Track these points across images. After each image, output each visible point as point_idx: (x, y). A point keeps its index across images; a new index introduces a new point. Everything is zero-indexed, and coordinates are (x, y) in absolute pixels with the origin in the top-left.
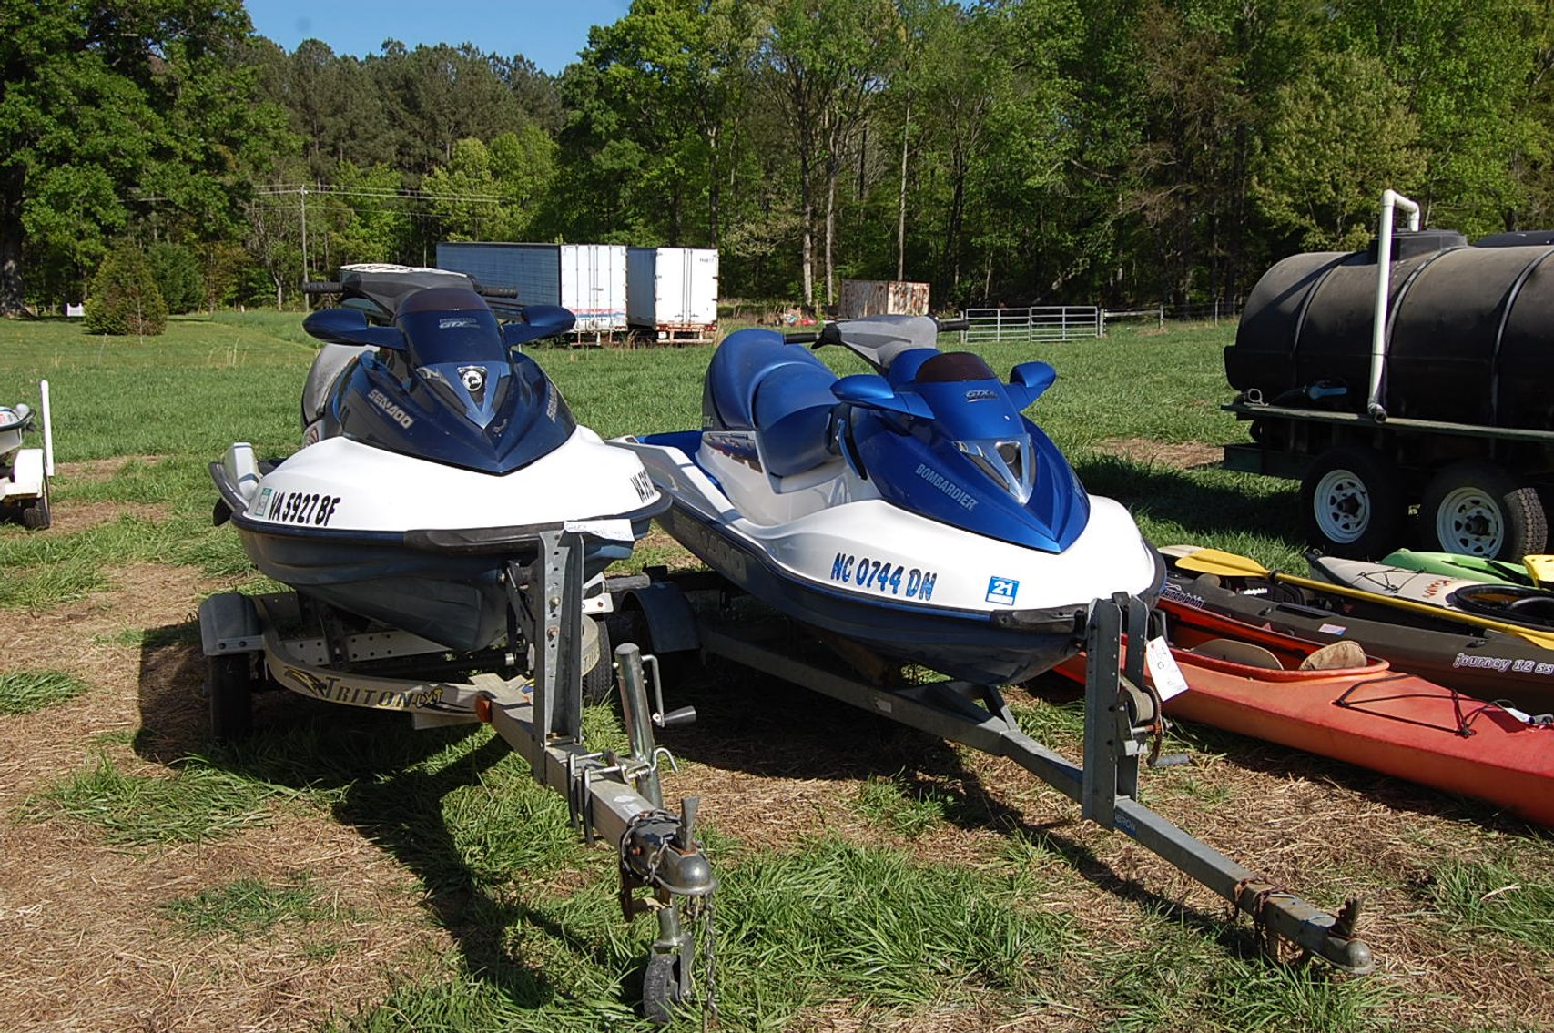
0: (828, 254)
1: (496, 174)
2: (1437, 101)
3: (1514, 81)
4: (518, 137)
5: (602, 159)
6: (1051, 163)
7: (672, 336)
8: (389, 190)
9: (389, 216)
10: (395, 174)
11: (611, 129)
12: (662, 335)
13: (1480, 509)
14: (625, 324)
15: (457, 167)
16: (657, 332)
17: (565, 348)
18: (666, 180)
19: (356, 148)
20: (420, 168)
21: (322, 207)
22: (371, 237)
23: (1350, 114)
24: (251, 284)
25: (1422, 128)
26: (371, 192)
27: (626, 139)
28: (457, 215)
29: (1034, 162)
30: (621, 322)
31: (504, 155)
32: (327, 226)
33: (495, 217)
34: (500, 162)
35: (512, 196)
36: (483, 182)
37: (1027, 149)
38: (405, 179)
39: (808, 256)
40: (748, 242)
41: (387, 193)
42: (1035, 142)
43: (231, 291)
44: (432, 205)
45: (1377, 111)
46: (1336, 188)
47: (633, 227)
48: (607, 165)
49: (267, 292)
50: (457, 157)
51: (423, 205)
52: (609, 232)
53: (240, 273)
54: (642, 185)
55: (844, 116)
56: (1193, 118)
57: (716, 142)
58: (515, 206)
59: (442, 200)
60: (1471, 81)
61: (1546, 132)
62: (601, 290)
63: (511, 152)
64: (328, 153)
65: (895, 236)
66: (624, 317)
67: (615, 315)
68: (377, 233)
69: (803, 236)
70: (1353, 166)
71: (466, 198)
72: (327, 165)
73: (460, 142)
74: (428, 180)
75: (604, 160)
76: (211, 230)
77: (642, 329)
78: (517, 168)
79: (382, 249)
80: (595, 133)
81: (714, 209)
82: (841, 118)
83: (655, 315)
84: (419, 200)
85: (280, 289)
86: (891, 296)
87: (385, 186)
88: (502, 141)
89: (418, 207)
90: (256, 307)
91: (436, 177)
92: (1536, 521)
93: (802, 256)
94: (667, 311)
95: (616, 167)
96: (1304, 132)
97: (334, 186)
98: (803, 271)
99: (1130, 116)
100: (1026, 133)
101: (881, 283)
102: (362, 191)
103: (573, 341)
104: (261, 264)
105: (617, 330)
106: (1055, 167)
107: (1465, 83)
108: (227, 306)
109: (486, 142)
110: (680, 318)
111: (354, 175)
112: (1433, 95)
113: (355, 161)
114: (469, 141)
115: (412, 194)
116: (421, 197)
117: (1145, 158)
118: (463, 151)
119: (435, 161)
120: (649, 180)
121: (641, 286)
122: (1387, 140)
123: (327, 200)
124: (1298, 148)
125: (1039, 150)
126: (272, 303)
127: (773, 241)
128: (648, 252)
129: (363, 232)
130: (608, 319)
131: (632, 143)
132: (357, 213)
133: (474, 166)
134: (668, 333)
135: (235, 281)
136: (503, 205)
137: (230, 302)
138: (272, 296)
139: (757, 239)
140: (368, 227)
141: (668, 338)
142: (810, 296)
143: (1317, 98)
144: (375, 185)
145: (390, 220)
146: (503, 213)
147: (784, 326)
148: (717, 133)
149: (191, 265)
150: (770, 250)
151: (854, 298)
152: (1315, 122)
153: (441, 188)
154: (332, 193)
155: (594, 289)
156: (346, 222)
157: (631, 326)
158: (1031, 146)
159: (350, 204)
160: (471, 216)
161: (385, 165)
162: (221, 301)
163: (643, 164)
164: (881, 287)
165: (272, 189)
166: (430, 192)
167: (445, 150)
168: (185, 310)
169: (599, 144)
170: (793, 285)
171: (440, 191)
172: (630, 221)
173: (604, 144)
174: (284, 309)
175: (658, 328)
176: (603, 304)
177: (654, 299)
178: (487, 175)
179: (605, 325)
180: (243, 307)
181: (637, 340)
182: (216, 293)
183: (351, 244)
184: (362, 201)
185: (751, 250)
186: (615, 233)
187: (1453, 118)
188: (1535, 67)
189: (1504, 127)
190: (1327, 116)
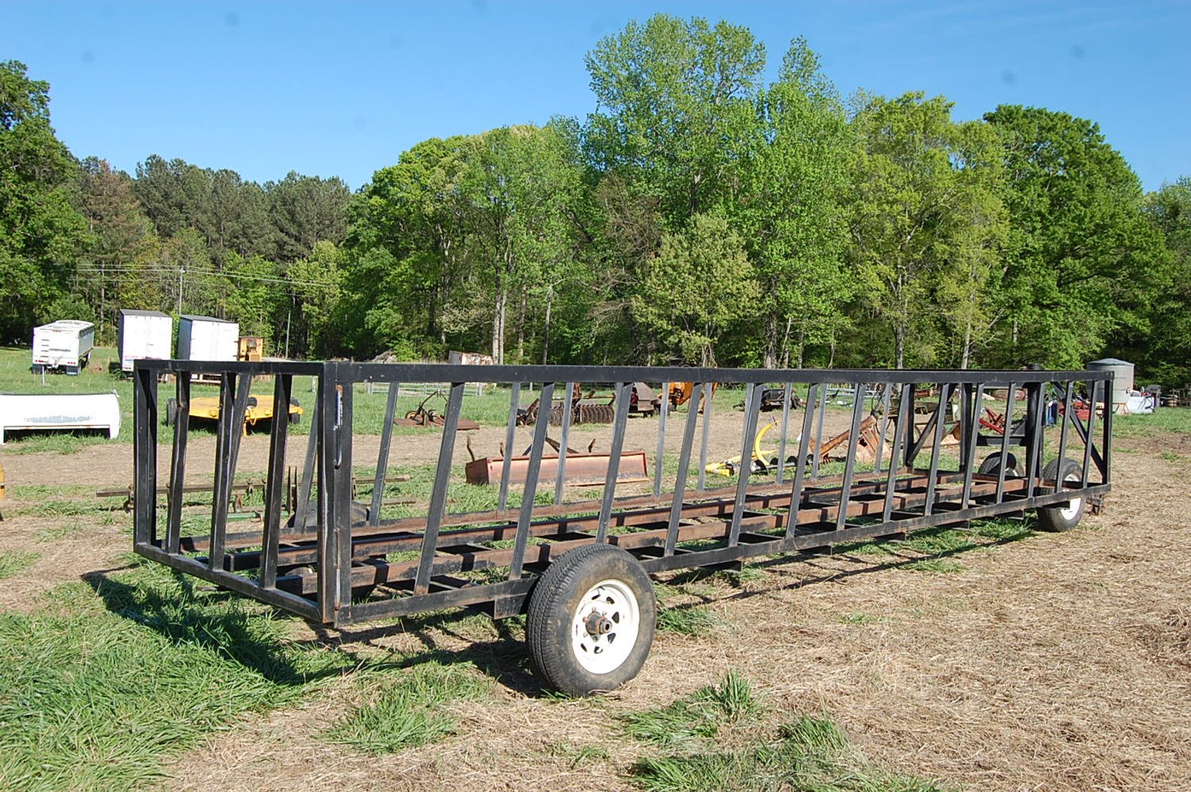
0: (502, 334)
8: (263, 273)
9: (262, 291)
10: (267, 263)
11: (371, 240)
15: (314, 259)
18: (404, 276)
22: (248, 304)
27: (381, 248)
28: (310, 291)
33: (335, 295)
39: (496, 335)
40: (453, 323)
48: (366, 265)
50: (315, 252)
54: (388, 279)
68: (252, 302)
69: (493, 320)
73: (319, 243)
75: (365, 261)
80: (361, 242)
87: (260, 270)
91: (297, 266)
109: (337, 244)
111: (238, 262)
113: (244, 253)
114: (326, 243)
119: (300, 255)
120: (393, 277)
127: (469, 324)
129: (242, 300)
131: (385, 250)
132: (237, 287)
139: (460, 321)
140: (246, 297)
144: (252, 269)
145: (262, 293)
148: (450, 246)
160: (319, 293)
166: (292, 275)
171: (299, 275)
172: (382, 304)
173: (367, 250)
183: (233, 308)
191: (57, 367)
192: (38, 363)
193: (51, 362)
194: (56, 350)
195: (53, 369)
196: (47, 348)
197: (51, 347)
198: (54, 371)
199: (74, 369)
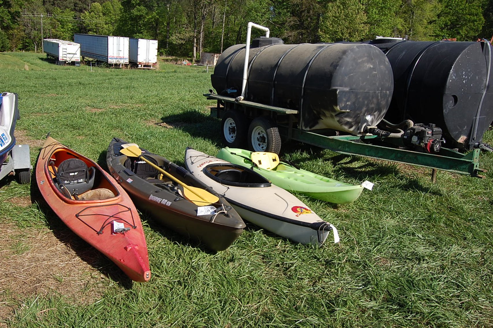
0: (201, 44)
1: (104, 14)
2: (373, 10)
3: (395, 6)
4: (111, 3)
5: (134, 12)
6: (264, 21)
7: (143, 66)
8: (71, 17)
9: (70, 25)
10: (72, 12)
11: (137, 2)
12: (140, 66)
13: (264, 134)
14: (128, 62)
15: (92, 11)
16: (138, 65)
17: (109, 68)
18: (153, 19)
19: (60, 3)
20: (81, 11)
21: (49, 21)
22: (64, 31)
23: (348, 12)
24: (26, 44)
25: (368, 18)
26: (64, 17)
27: (142, 6)
28: (92, 26)
29: (258, 20)
30: (127, 61)
31: (107, 9)
32: (50, 27)
33: (103, 27)
34: (105, 11)
35: (109, 21)
36: (100, 16)
37: (256, 16)
38: (76, 14)
39: (195, 45)
40: (177, 39)
41: (70, 18)
42: (258, 14)
43: (20, 46)
44: (84, 23)
45: (355, 12)
46: (342, 34)
47: (143, 33)
48: (136, 13)
49: (32, 47)
50: (92, 8)
51: (82, 22)
52: (136, 34)
53: (24, 40)
54: (146, 20)
55: (207, 3)
56: (305, 10)
57: (170, 8)
58: (110, 24)
59: (87, 21)
60: (383, 5)
61: (404, 22)
62: (121, 51)
63: (109, 8)
64: (51, 4)
65: (221, 40)
66: (128, 60)
67: (125, 59)
68: (67, 30)
69: (194, 39)
70: (347, 28)
71: (95, 21)
72: (51, 8)
73: (93, 4)
74: (83, 15)
75: (135, 12)
76: (5, 26)
77: (133, 63)
78: (111, 13)
79: (68, 35)
80: (132, 3)
81: (168, 29)
82: (206, 4)
83: (137, 59)
84: (80, 21)
85: (36, 46)
86: (215, 58)
87: (69, 16)
88: (106, 4)
89: (80, 23)
90: (28, 51)
91: (85, 14)
92: (276, 139)
93: (193, 45)
94: (141, 59)
95: (138, 14)
96: (335, 17)
97: (53, 15)
98: (193, 49)
99: (287, 8)
100: (256, 11)
101: (213, 54)
102: (61, 17)
103: (112, 66)
104: (30, 38)
105: (126, 63)
106: (264, 22)
107: (381, 6)
108: (19, 51)
109: (101, 4)
110: (145, 61)
111: (59, 12)
112: (372, 8)
113: (60, 7)
114: (96, 4)
115: (79, 19)
116: (81, 20)
117: (290, 21)
118: (94, 7)
119: (85, 9)
120: (148, 19)
121: (133, 51)
122: (358, 21)
123: (51, 19)
124: (332, 21)
125: (259, 17)
126: (34, 50)
127: (184, 40)
128: (136, 40)
129: (62, 30)
130: (123, 60)
131: (143, 7)
132: (60, 24)
133: (97, 11)
134: (141, 65)
135: (22, 42)
136: (106, 24)
137: (20, 49)
138: (34, 48)
139: (180, 39)
140: (64, 28)
141: (141, 66)
142: (195, 57)
143: (339, 7)
144: (66, 15)
145: (70, 26)
146: (105, 26)
147: (183, 65)
148: (170, 6)
149: (5, 37)
150: (183, 42)
151: (205, 58)
152: (337, 14)
153: (86, 17)
154: (52, 17)
155: (118, 50)
156: (57, 26)
157: (130, 62)
158: (257, 15)
159: (59, 21)
160: (96, 26)
161: (69, 9)
162: (17, 49)
163: (147, 14)
164: (213, 55)
165: (33, 14)
166: (83, 19)
167: (89, 6)
168: (3, 50)
169: (133, 7)
170: (191, 53)
171: (86, 18)
172: (142, 31)
173: (135, 7)
174: (37, 52)
175: (138, 63)
176: (121, 55)
177: (137, 55)
178: (101, 14)
179: (122, 62)
180: (24, 51)
181: (131, 67)
182: (15, 46)
183: (59, 33)
184: (61, 20)
185: (178, 42)
186: (138, 34)
187: (377, 16)
188: (402, 3)
189: (391, 19)
190: (341, 13)
191: (70, 62)
192: (62, 60)
193: (68, 59)
194: (70, 54)
195: (69, 63)
196: (65, 53)
197: (68, 52)
198: (69, 64)
199: (78, 63)
